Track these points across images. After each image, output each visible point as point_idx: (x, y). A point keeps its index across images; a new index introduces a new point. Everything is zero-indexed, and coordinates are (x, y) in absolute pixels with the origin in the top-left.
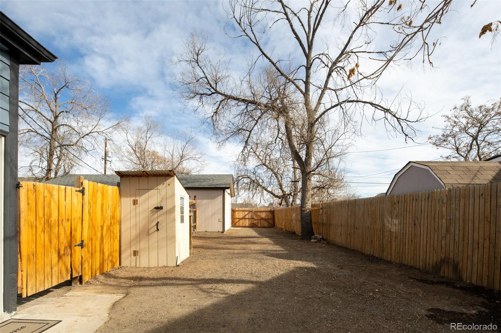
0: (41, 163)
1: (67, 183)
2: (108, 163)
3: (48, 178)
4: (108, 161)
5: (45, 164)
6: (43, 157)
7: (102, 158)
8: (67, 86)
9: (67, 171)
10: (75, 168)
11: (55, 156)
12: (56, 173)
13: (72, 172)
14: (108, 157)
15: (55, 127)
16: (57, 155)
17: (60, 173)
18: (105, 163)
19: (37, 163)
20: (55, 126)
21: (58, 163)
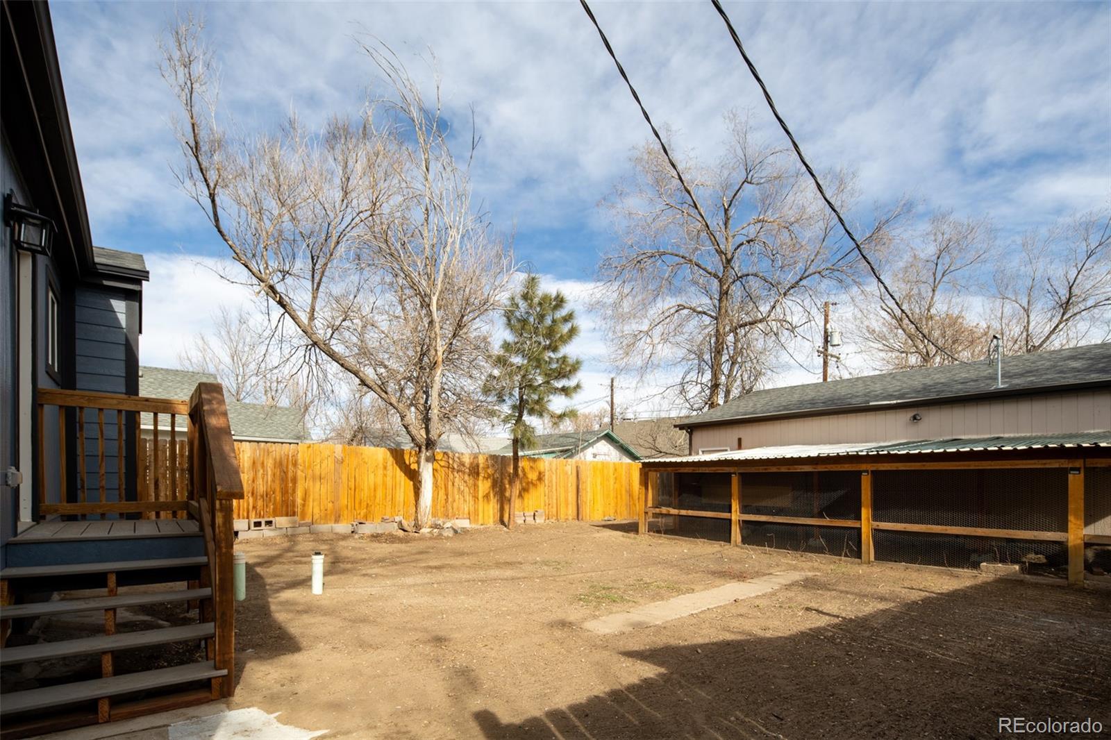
0: (700, 374)
1: (752, 408)
2: (832, 361)
3: (712, 403)
4: (832, 356)
5: (707, 376)
6: (704, 360)
7: (818, 351)
8: (749, 180)
9: (747, 388)
10: (763, 378)
11: (725, 357)
12: (728, 393)
13: (759, 386)
14: (832, 346)
15: (725, 287)
16: (729, 353)
17: (735, 392)
18: (825, 363)
19: (693, 376)
20: (725, 284)
21: (731, 370)
